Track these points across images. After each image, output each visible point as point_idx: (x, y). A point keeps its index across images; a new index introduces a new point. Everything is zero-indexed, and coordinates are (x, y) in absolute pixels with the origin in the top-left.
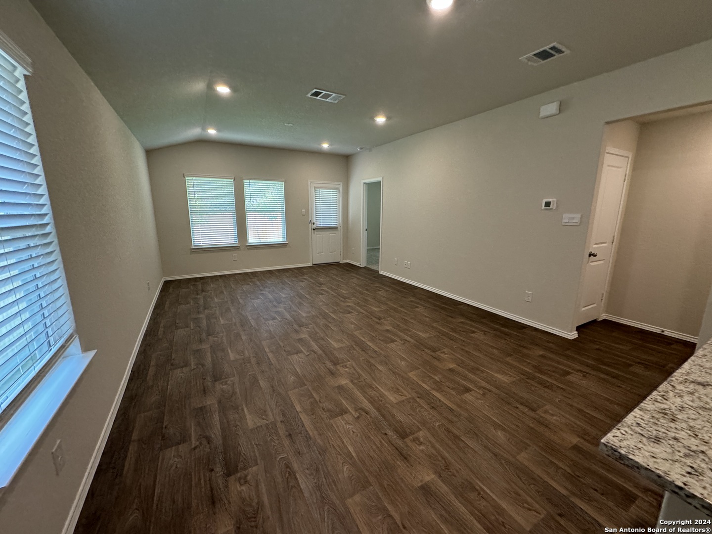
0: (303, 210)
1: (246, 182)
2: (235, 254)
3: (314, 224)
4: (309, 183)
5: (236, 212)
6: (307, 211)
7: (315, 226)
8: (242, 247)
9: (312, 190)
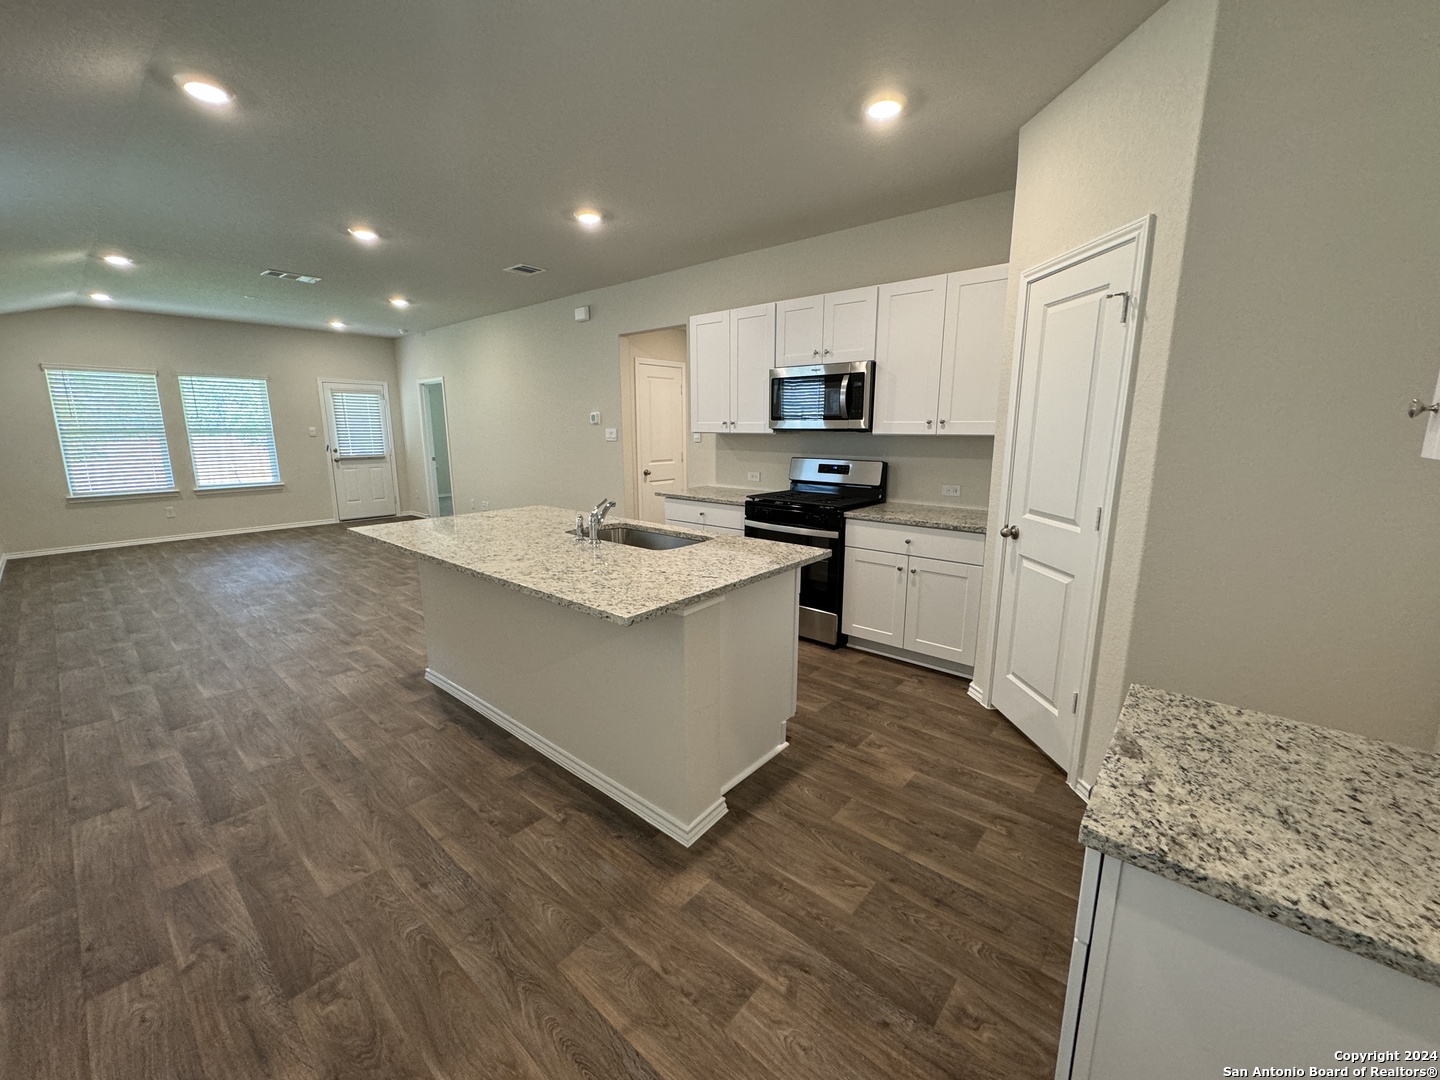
0: (313, 429)
1: (184, 380)
2: (169, 507)
3: (336, 451)
4: (320, 382)
5: (166, 432)
6: (320, 430)
7: (337, 455)
8: (185, 494)
9: (326, 395)
